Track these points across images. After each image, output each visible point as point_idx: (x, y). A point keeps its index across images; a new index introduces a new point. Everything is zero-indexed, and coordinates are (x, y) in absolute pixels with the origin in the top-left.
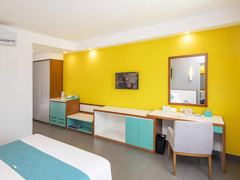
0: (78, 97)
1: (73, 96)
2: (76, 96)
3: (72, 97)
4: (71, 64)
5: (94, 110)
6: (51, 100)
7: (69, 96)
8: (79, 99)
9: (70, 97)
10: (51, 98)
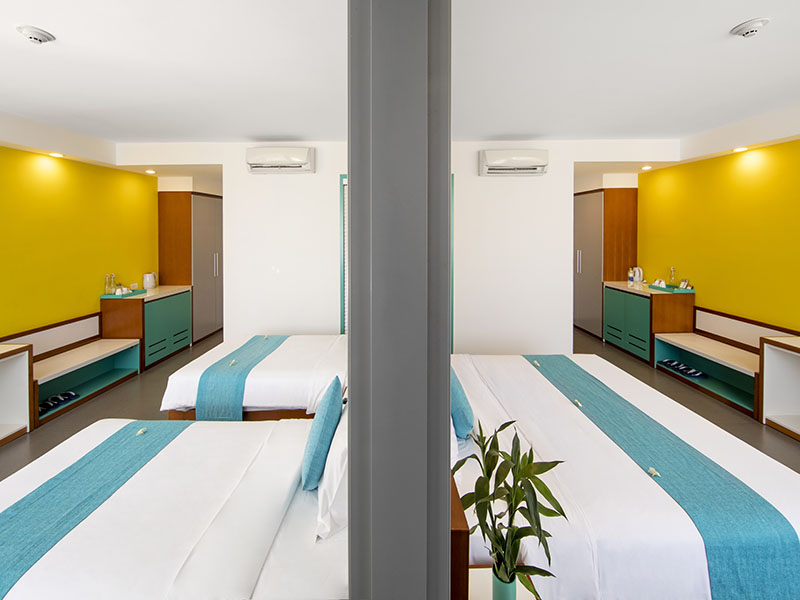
0: (689, 288)
1: (673, 281)
2: (683, 285)
3: (668, 286)
4: (663, 197)
5: (763, 341)
6: (606, 284)
7: (657, 282)
8: (694, 294)
9: (663, 285)
10: (605, 280)
